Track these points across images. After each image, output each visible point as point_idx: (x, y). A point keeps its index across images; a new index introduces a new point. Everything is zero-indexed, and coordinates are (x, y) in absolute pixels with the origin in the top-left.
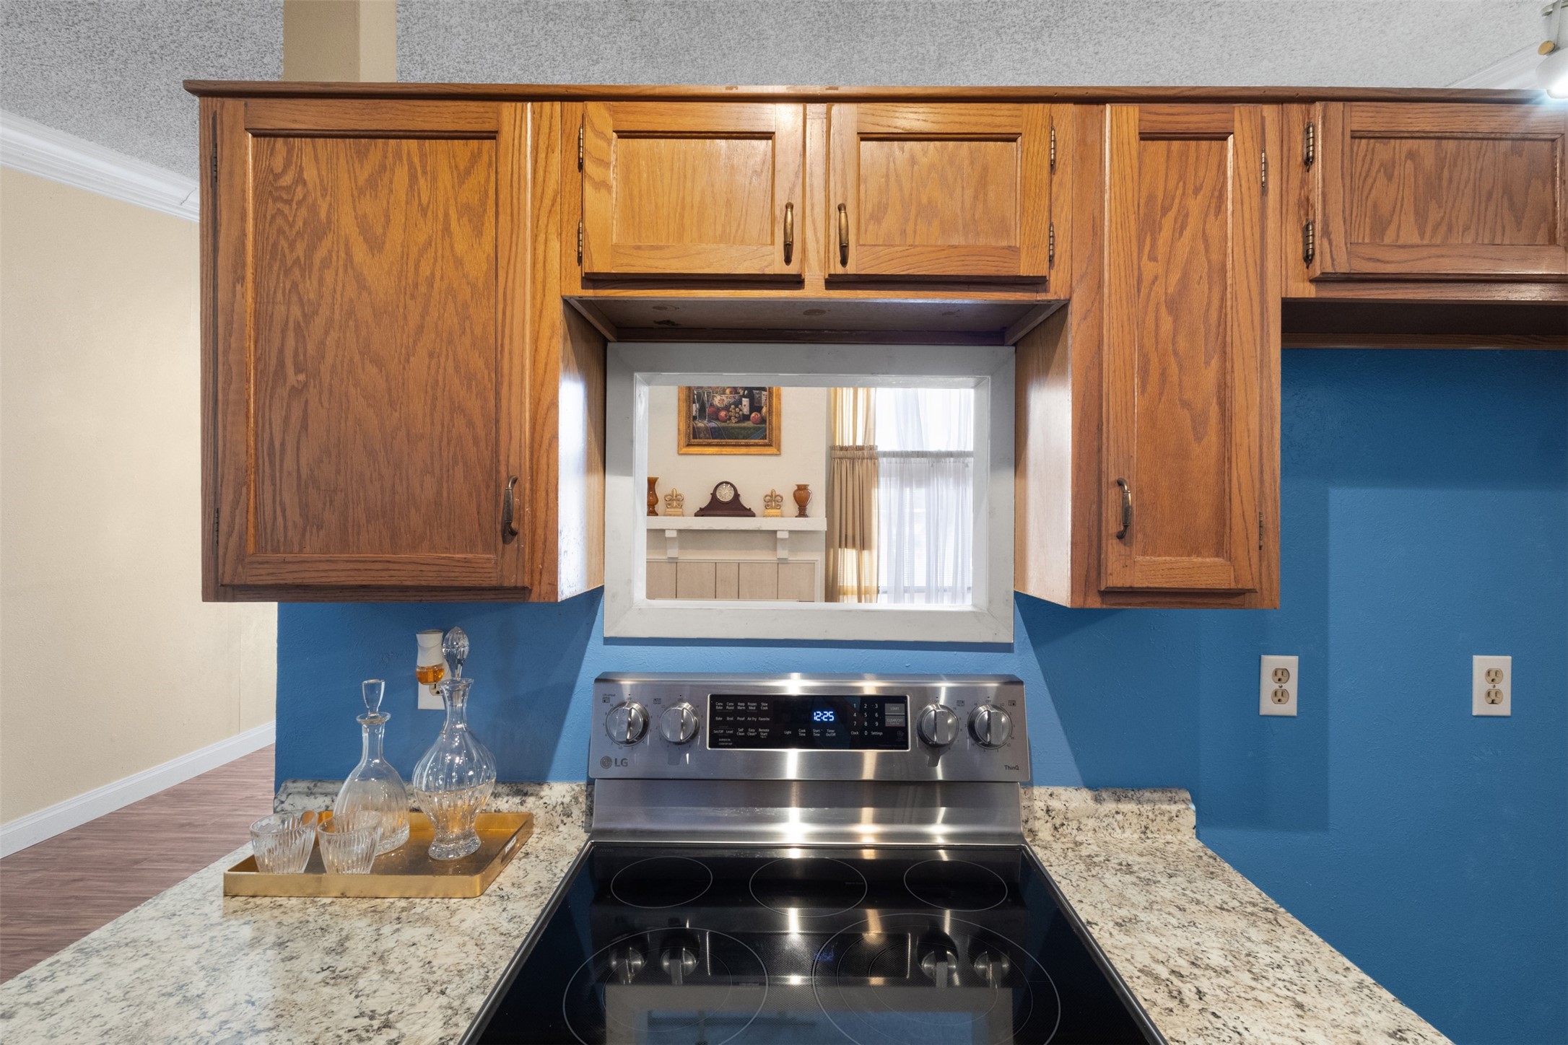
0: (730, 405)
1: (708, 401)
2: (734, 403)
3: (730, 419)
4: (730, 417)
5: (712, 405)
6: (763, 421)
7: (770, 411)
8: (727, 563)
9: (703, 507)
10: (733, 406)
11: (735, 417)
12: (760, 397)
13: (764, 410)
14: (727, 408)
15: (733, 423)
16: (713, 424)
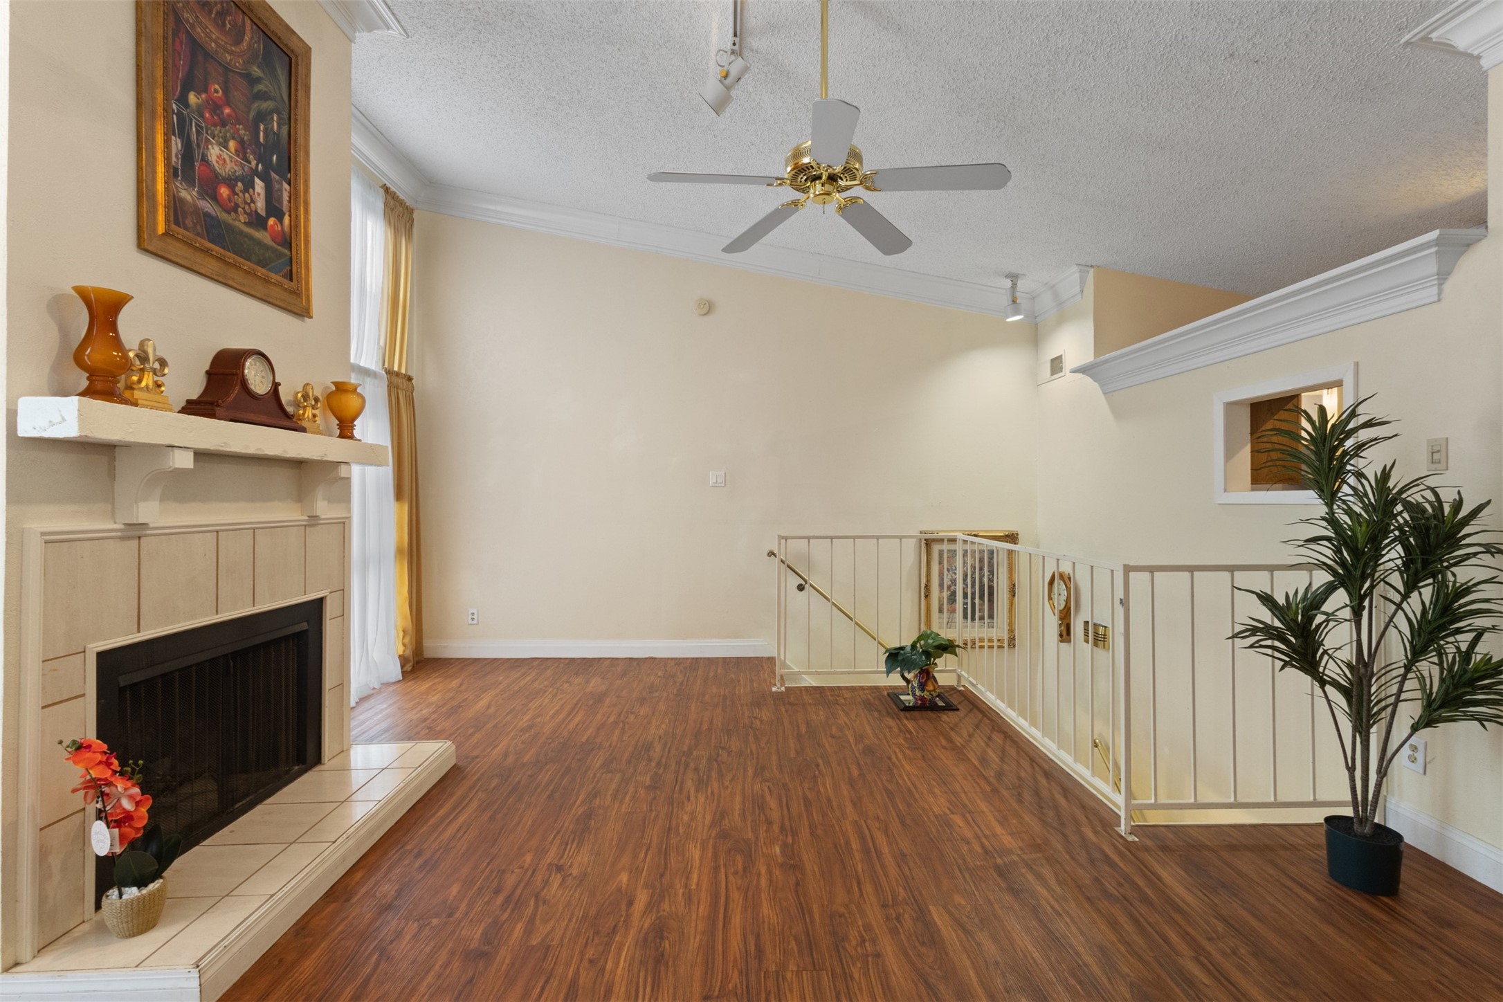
0: (237, 179)
1: (198, 146)
2: (241, 179)
3: (235, 209)
4: (237, 206)
5: (205, 160)
6: (287, 241)
7: (295, 225)
8: (236, 529)
9: (194, 397)
10: (240, 184)
11: (245, 212)
12: (280, 190)
13: (286, 220)
14: (230, 182)
15: (239, 221)
16: (207, 206)
